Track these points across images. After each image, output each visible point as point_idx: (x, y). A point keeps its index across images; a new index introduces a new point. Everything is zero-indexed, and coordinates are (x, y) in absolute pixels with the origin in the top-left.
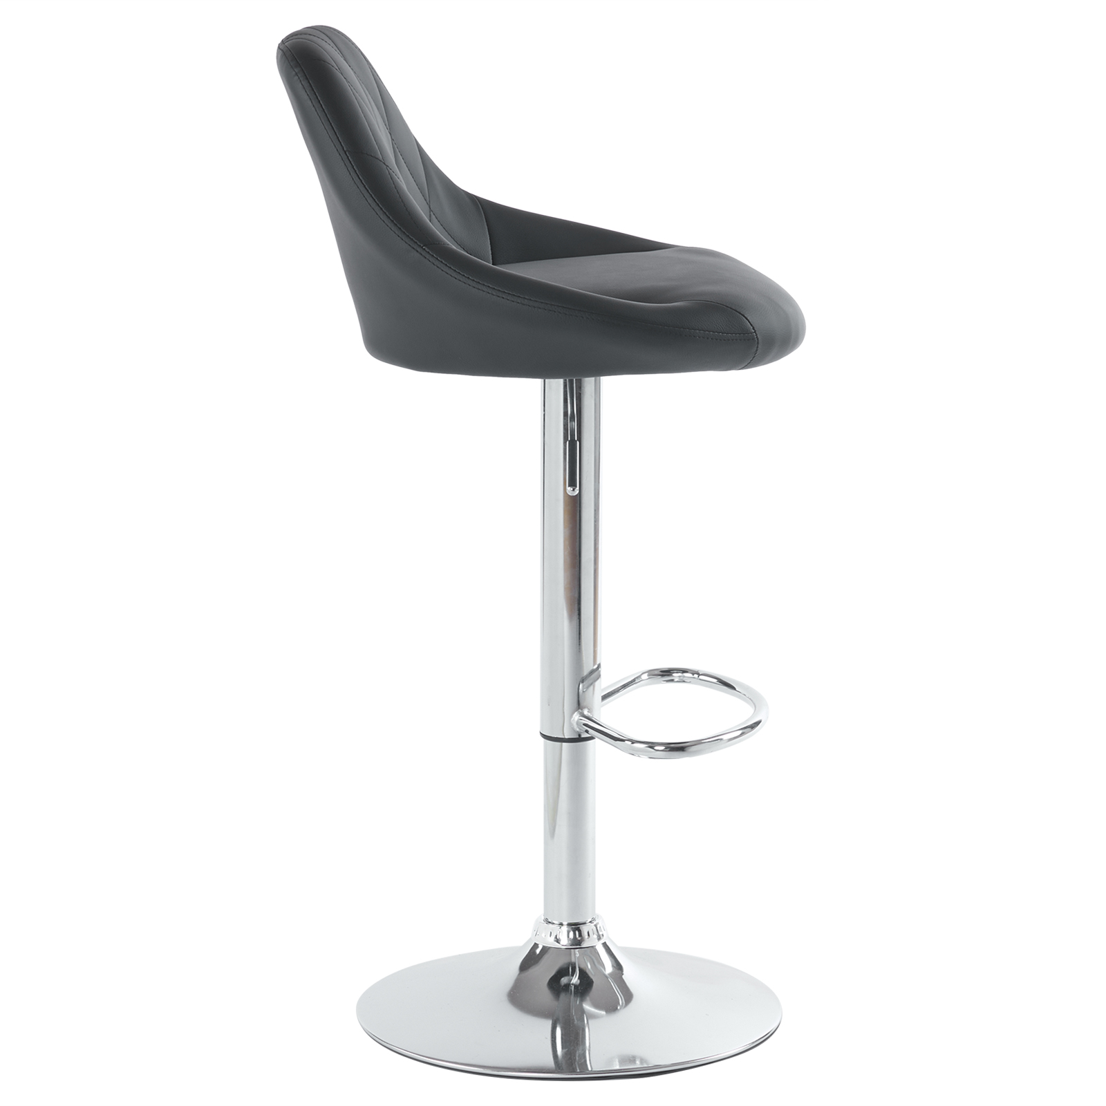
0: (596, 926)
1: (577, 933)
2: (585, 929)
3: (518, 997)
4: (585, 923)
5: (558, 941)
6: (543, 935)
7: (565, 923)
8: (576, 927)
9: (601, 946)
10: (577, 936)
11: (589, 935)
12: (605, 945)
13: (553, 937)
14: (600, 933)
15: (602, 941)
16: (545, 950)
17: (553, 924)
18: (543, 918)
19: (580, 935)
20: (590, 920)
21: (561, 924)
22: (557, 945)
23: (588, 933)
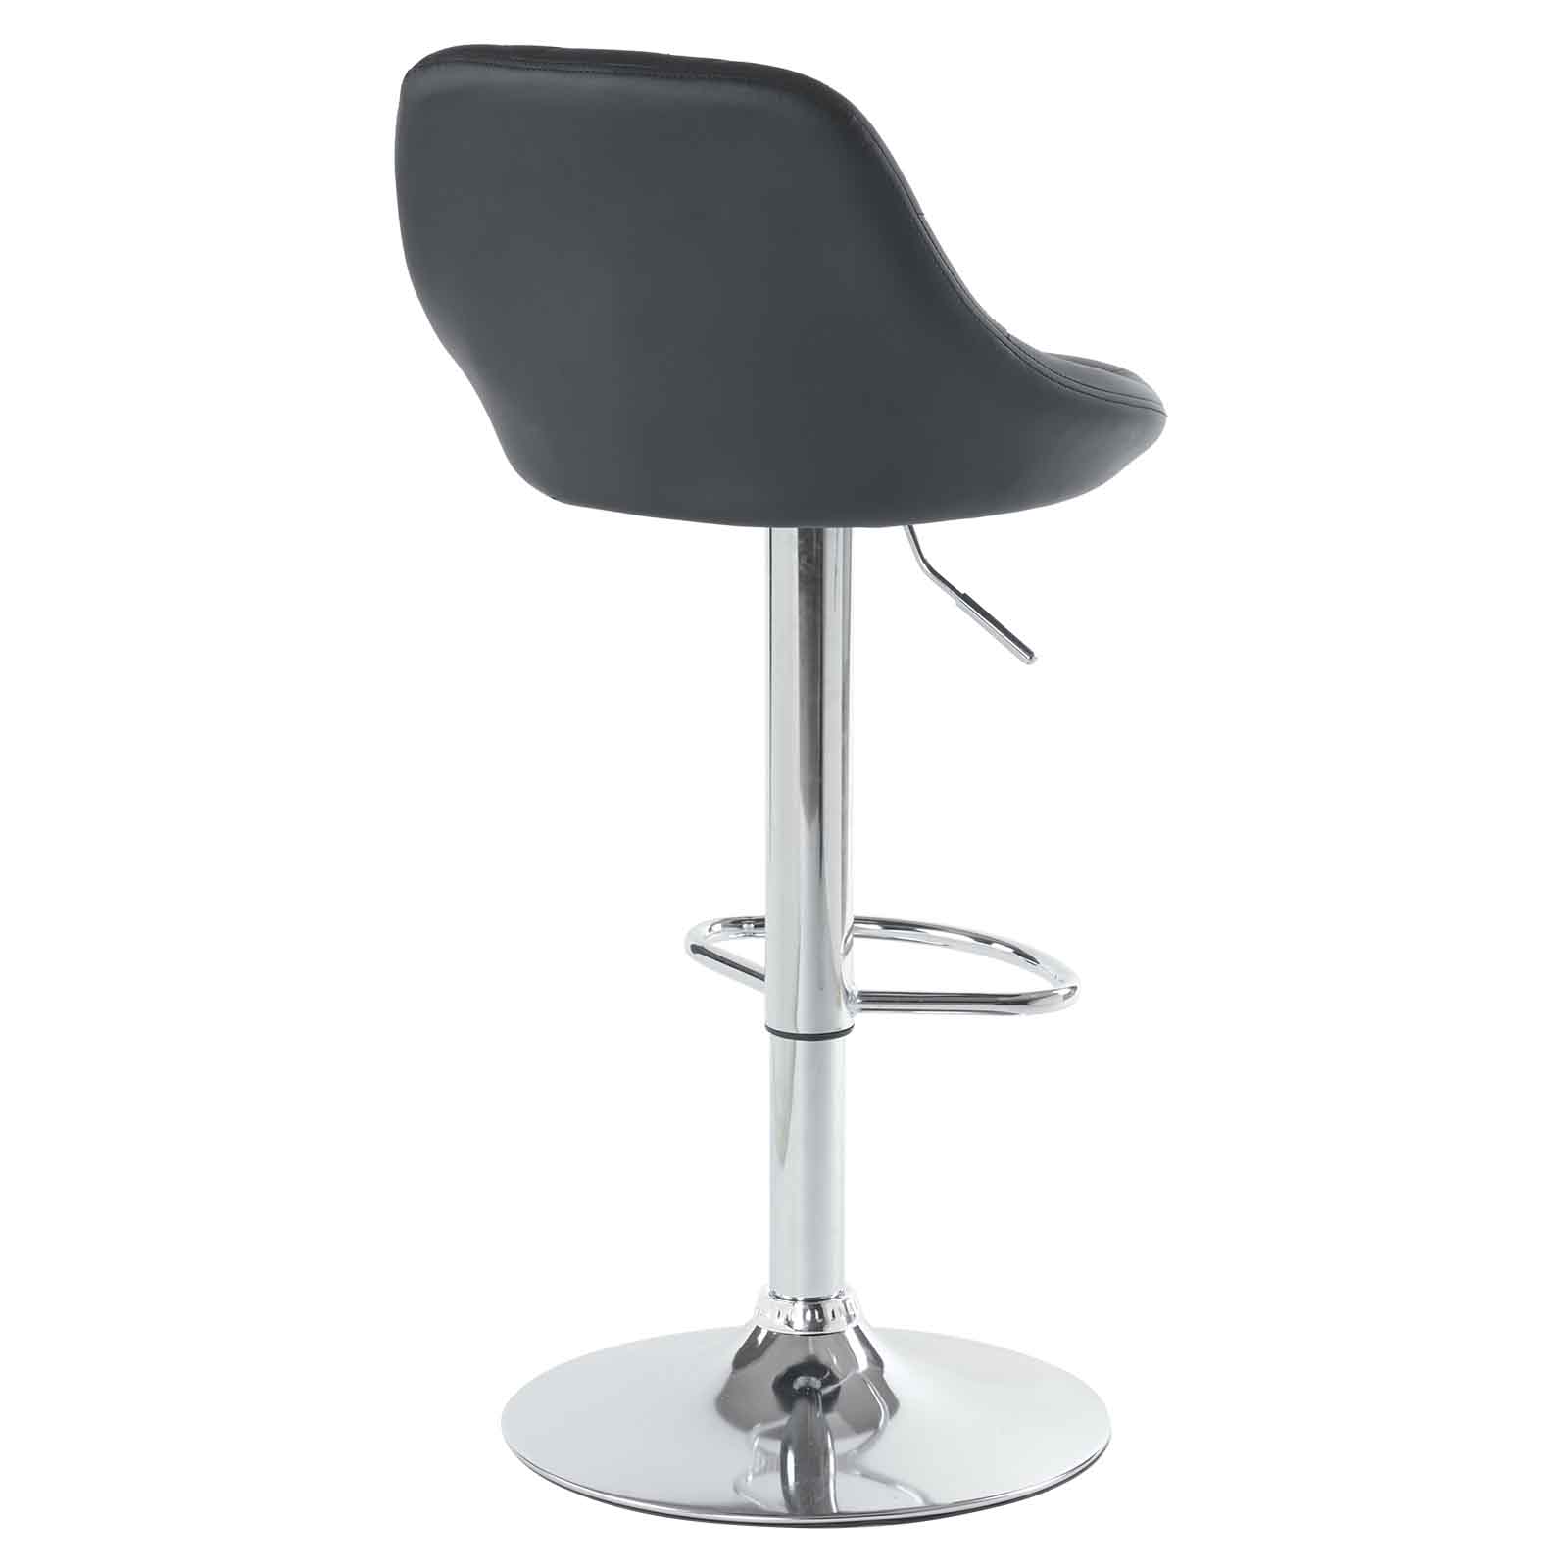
0: (844, 1302)
1: (817, 1313)
2: (828, 1308)
3: (731, 1407)
4: (828, 1299)
5: (789, 1324)
6: (768, 1315)
7: (800, 1299)
8: (815, 1304)
9: (852, 1331)
10: (817, 1317)
11: (834, 1316)
12: (857, 1330)
13: (782, 1320)
14: (851, 1313)
15: (854, 1324)
16: (771, 1337)
17: (784, 1299)
18: (769, 1290)
19: (821, 1316)
20: (835, 1294)
21: (795, 1300)
22: (788, 1330)
23: (833, 1313)
